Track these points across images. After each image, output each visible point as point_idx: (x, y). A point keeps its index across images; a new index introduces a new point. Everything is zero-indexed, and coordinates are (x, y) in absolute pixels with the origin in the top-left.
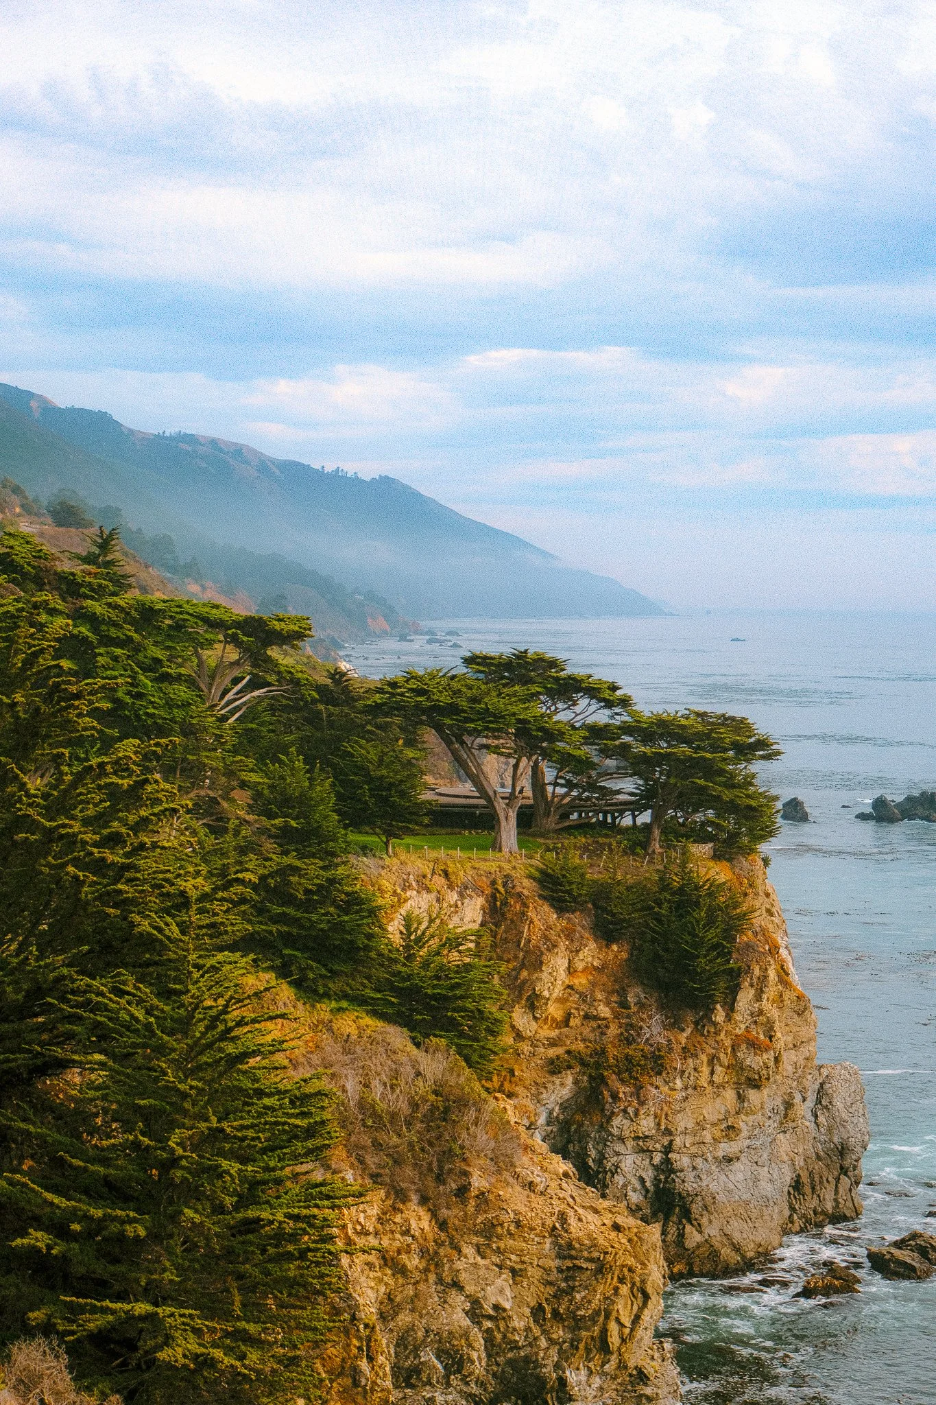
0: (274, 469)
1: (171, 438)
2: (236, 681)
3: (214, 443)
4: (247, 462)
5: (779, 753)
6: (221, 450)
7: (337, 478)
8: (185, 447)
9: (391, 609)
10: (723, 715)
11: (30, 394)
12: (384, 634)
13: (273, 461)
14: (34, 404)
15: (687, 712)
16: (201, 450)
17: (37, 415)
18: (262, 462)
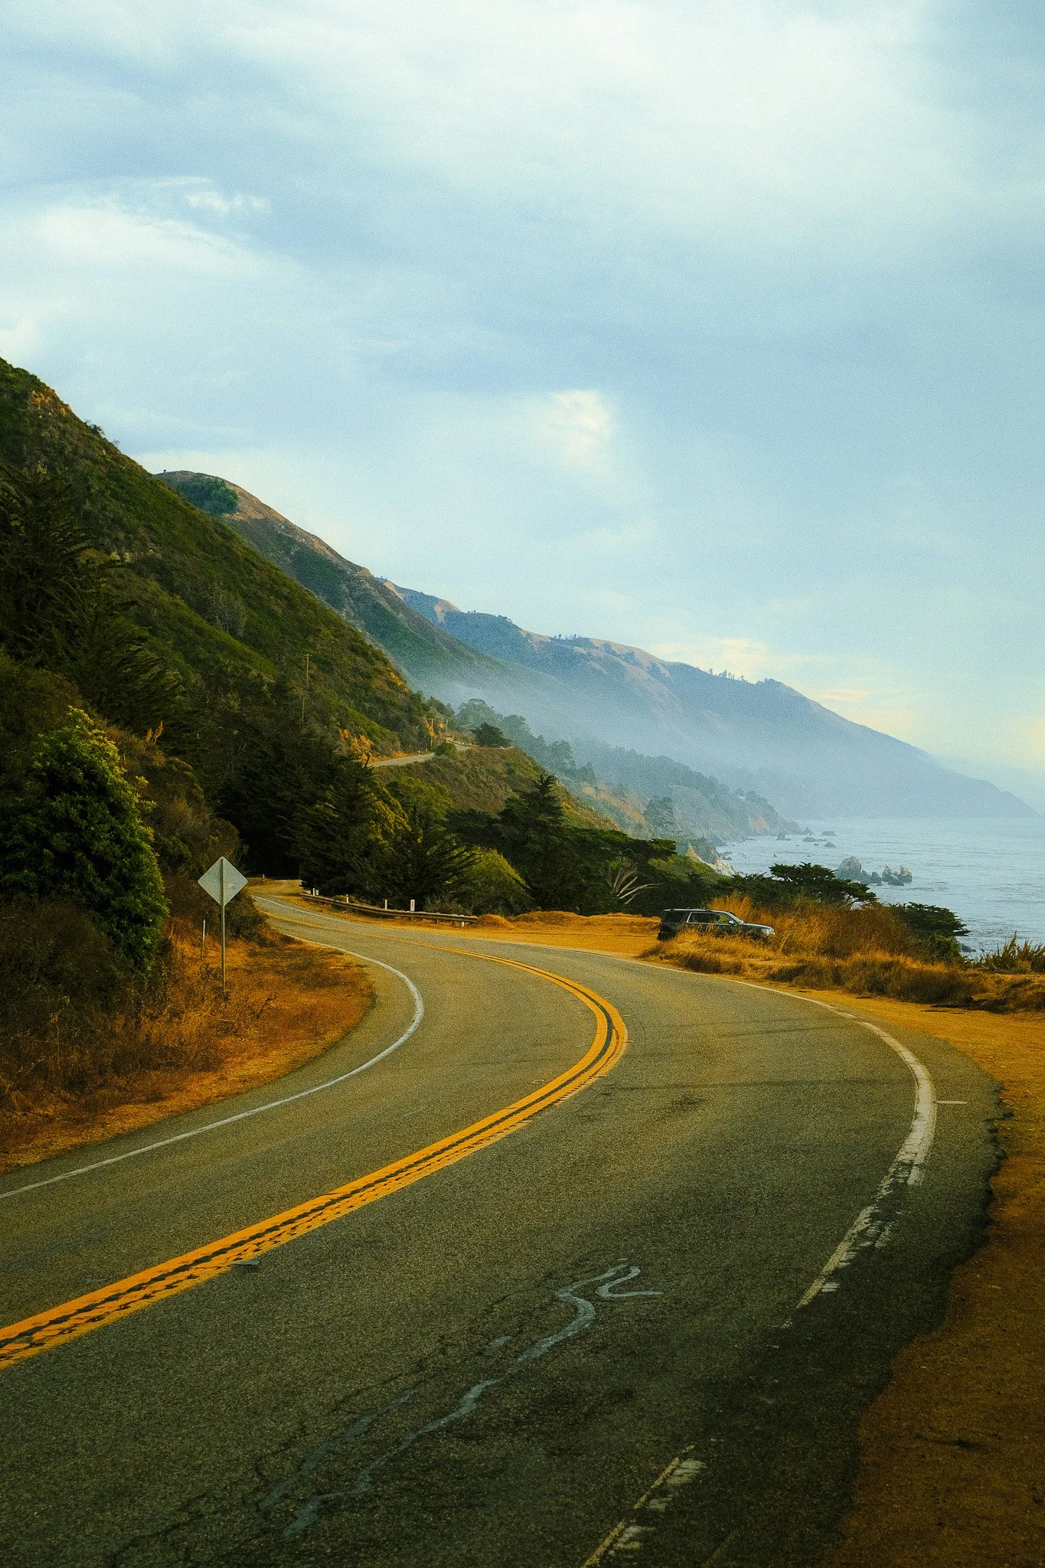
0: (663, 670)
1: (567, 641)
2: (628, 880)
3: (607, 646)
4: (637, 664)
5: (967, 932)
6: (614, 653)
7: (724, 681)
8: (581, 650)
9: (771, 808)
10: (933, 907)
11: (434, 600)
12: (765, 833)
13: (663, 664)
14: (438, 609)
15: (911, 905)
16: (595, 653)
17: (441, 618)
18: (654, 665)
